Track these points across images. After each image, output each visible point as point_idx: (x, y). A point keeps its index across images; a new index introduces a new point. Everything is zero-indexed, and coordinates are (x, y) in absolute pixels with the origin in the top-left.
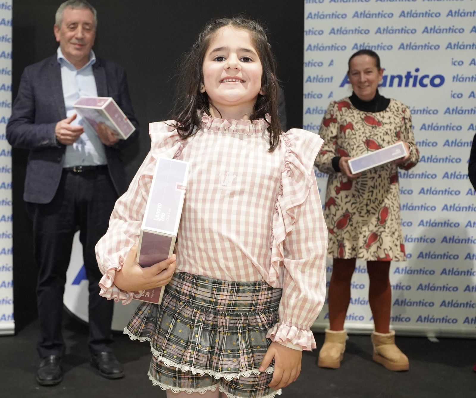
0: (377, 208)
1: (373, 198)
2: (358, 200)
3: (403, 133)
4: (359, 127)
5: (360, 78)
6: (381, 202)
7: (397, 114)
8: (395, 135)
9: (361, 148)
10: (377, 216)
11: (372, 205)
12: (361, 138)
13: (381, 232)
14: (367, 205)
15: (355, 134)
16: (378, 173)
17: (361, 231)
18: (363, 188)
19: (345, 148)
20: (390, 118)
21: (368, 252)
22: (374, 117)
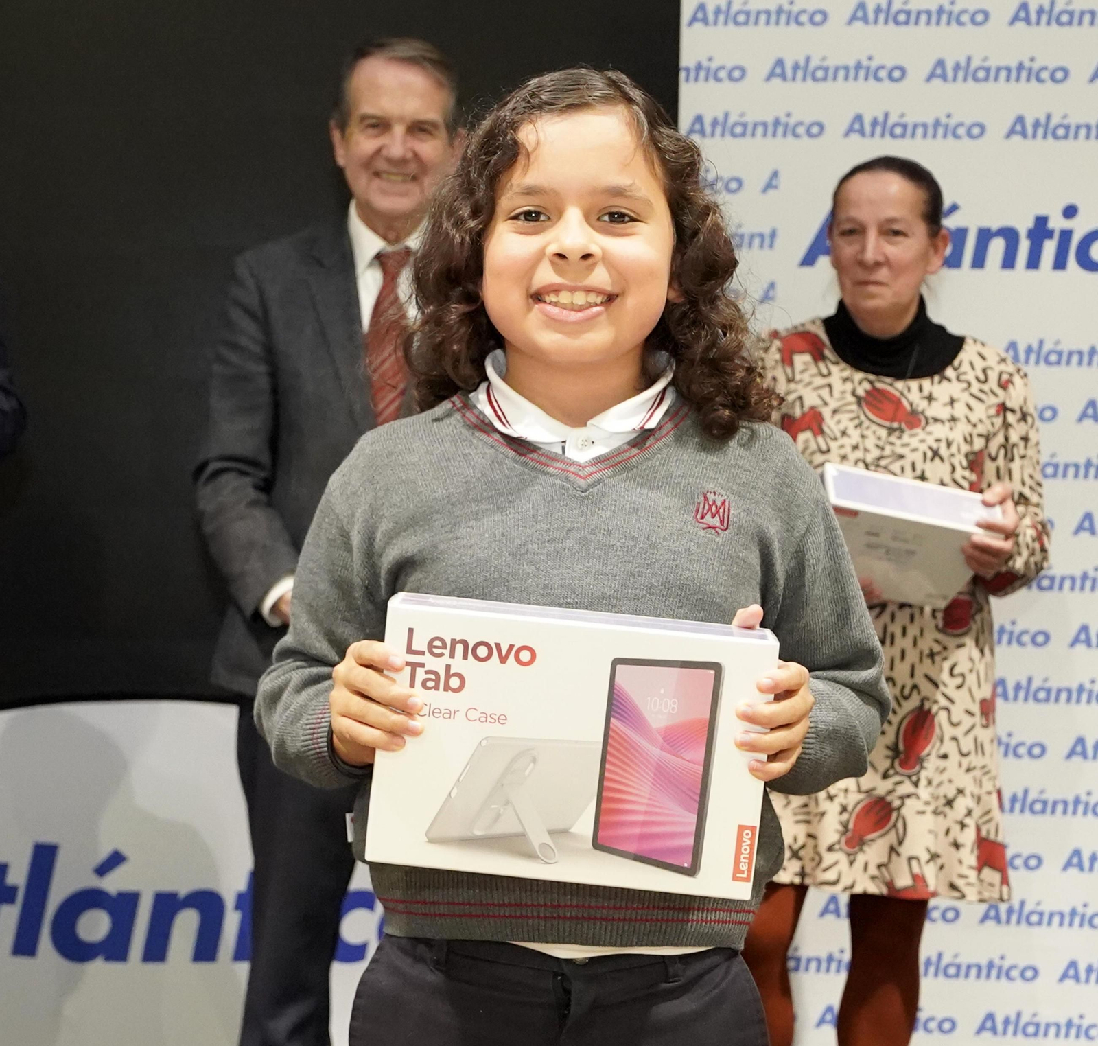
3: (994, 459)
4: (842, 427)
5: (863, 249)
6: (907, 692)
7: (981, 391)
8: (965, 463)
10: (890, 739)
13: (902, 798)
15: (828, 451)
20: (952, 402)
21: (851, 863)
22: (899, 396)
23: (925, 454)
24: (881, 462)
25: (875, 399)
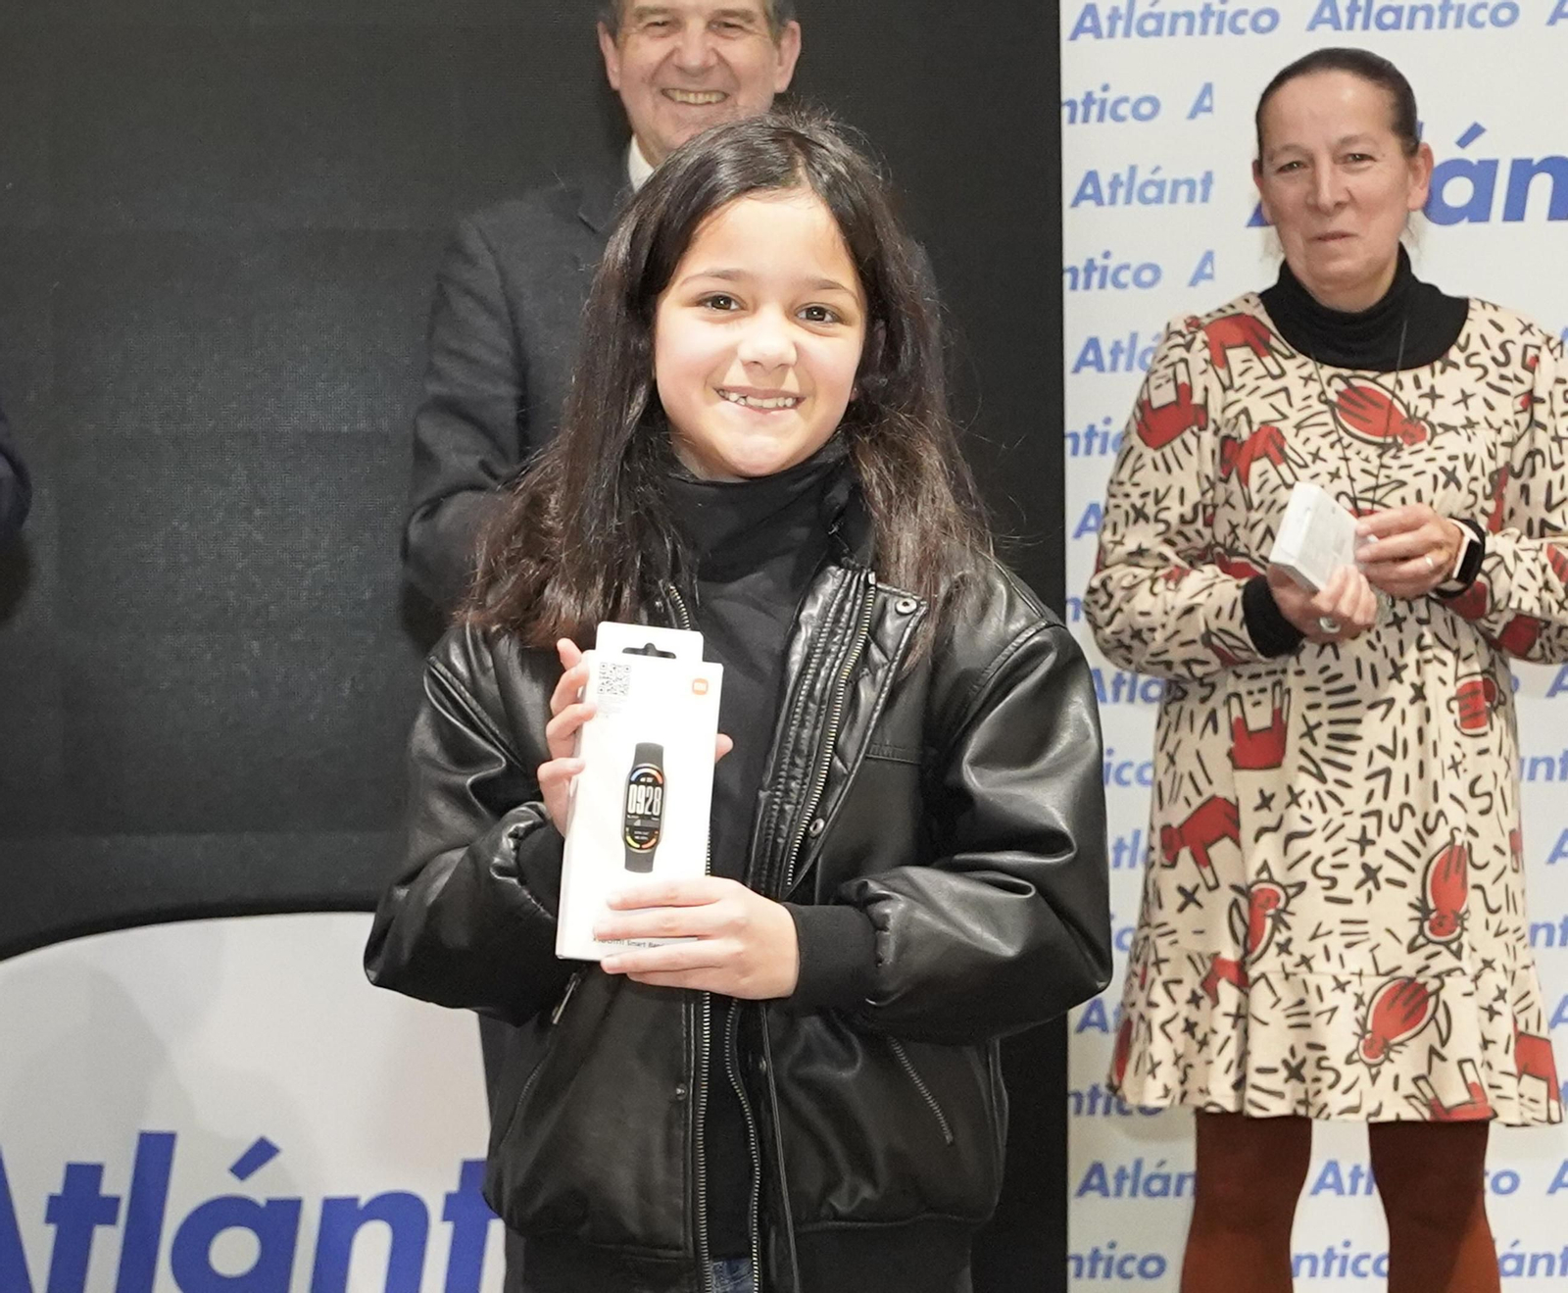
0: (1417, 854)
1: (1390, 808)
2: (1318, 818)
4: (1312, 447)
6: (1431, 823)
7: (1503, 377)
8: (1489, 488)
10: (1413, 892)
11: (1390, 840)
13: (1438, 976)
14: (1364, 842)
16: (1409, 675)
17: (1343, 979)
18: (1342, 758)
20: (1465, 398)
21: (1374, 1079)
22: (1389, 396)
23: (1435, 477)
24: (1369, 495)
25: (1353, 402)
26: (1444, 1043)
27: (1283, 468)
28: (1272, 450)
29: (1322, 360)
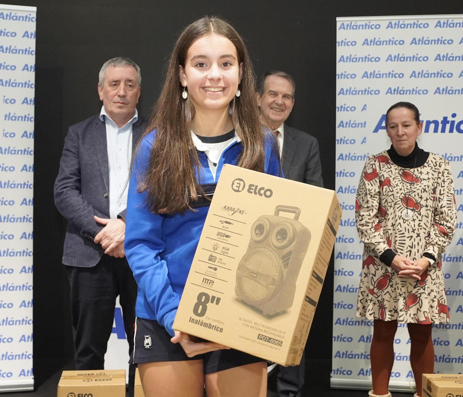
4: (396, 183)
5: (398, 131)
7: (435, 169)
8: (432, 192)
9: (398, 206)
12: (398, 195)
13: (420, 294)
15: (393, 191)
16: (416, 231)
17: (401, 293)
18: (401, 248)
19: (383, 205)
20: (428, 173)
21: (406, 314)
22: (412, 174)
23: (421, 190)
24: (408, 194)
25: (405, 175)
26: (421, 308)
27: (390, 188)
28: (388, 184)
29: (399, 165)
